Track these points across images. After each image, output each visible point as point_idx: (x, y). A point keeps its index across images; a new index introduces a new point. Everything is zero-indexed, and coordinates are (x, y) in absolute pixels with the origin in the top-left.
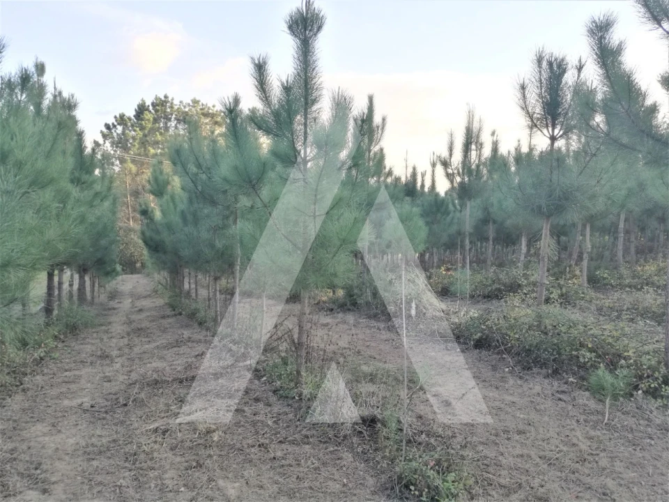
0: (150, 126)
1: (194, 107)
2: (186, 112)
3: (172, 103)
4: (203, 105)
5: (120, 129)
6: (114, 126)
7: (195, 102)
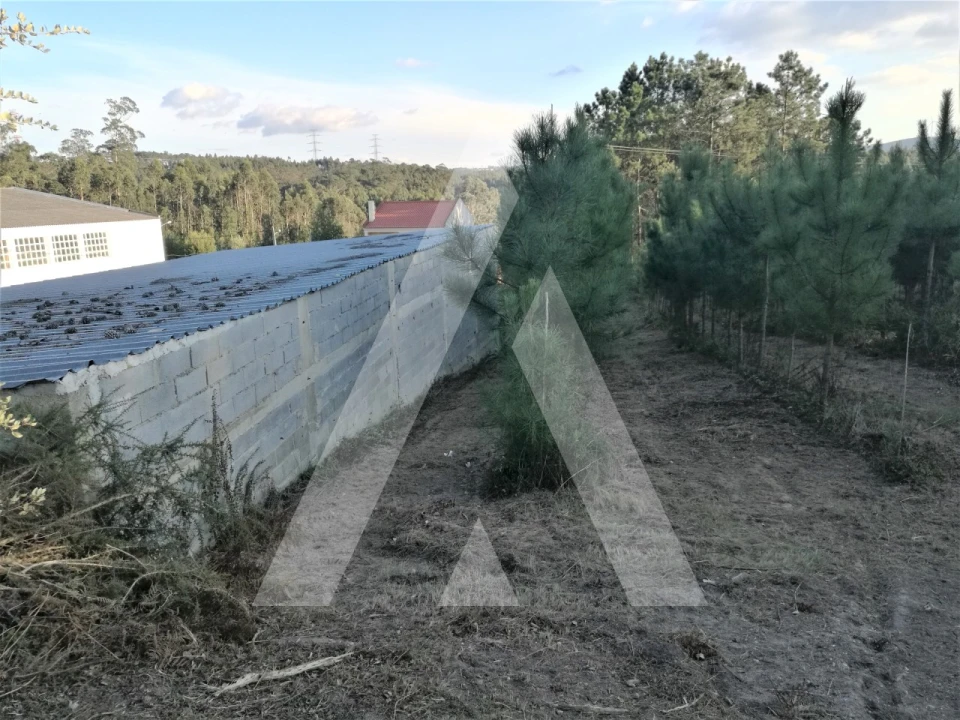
0: (639, 101)
1: (698, 65)
2: (688, 75)
3: (671, 66)
4: (712, 61)
5: (602, 109)
6: (595, 107)
7: (701, 57)
